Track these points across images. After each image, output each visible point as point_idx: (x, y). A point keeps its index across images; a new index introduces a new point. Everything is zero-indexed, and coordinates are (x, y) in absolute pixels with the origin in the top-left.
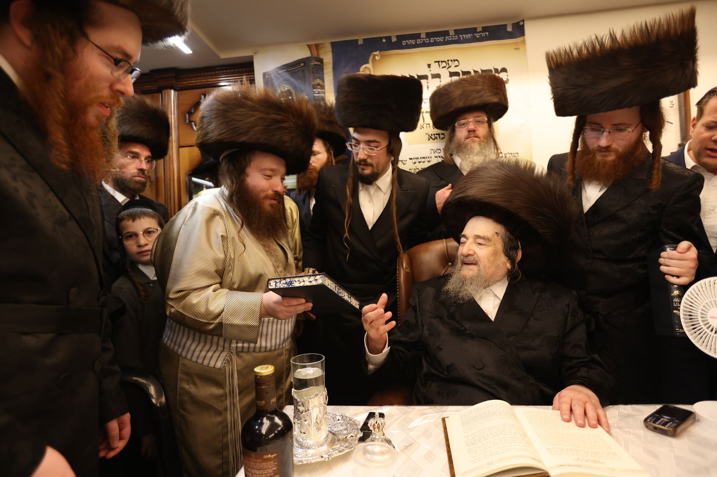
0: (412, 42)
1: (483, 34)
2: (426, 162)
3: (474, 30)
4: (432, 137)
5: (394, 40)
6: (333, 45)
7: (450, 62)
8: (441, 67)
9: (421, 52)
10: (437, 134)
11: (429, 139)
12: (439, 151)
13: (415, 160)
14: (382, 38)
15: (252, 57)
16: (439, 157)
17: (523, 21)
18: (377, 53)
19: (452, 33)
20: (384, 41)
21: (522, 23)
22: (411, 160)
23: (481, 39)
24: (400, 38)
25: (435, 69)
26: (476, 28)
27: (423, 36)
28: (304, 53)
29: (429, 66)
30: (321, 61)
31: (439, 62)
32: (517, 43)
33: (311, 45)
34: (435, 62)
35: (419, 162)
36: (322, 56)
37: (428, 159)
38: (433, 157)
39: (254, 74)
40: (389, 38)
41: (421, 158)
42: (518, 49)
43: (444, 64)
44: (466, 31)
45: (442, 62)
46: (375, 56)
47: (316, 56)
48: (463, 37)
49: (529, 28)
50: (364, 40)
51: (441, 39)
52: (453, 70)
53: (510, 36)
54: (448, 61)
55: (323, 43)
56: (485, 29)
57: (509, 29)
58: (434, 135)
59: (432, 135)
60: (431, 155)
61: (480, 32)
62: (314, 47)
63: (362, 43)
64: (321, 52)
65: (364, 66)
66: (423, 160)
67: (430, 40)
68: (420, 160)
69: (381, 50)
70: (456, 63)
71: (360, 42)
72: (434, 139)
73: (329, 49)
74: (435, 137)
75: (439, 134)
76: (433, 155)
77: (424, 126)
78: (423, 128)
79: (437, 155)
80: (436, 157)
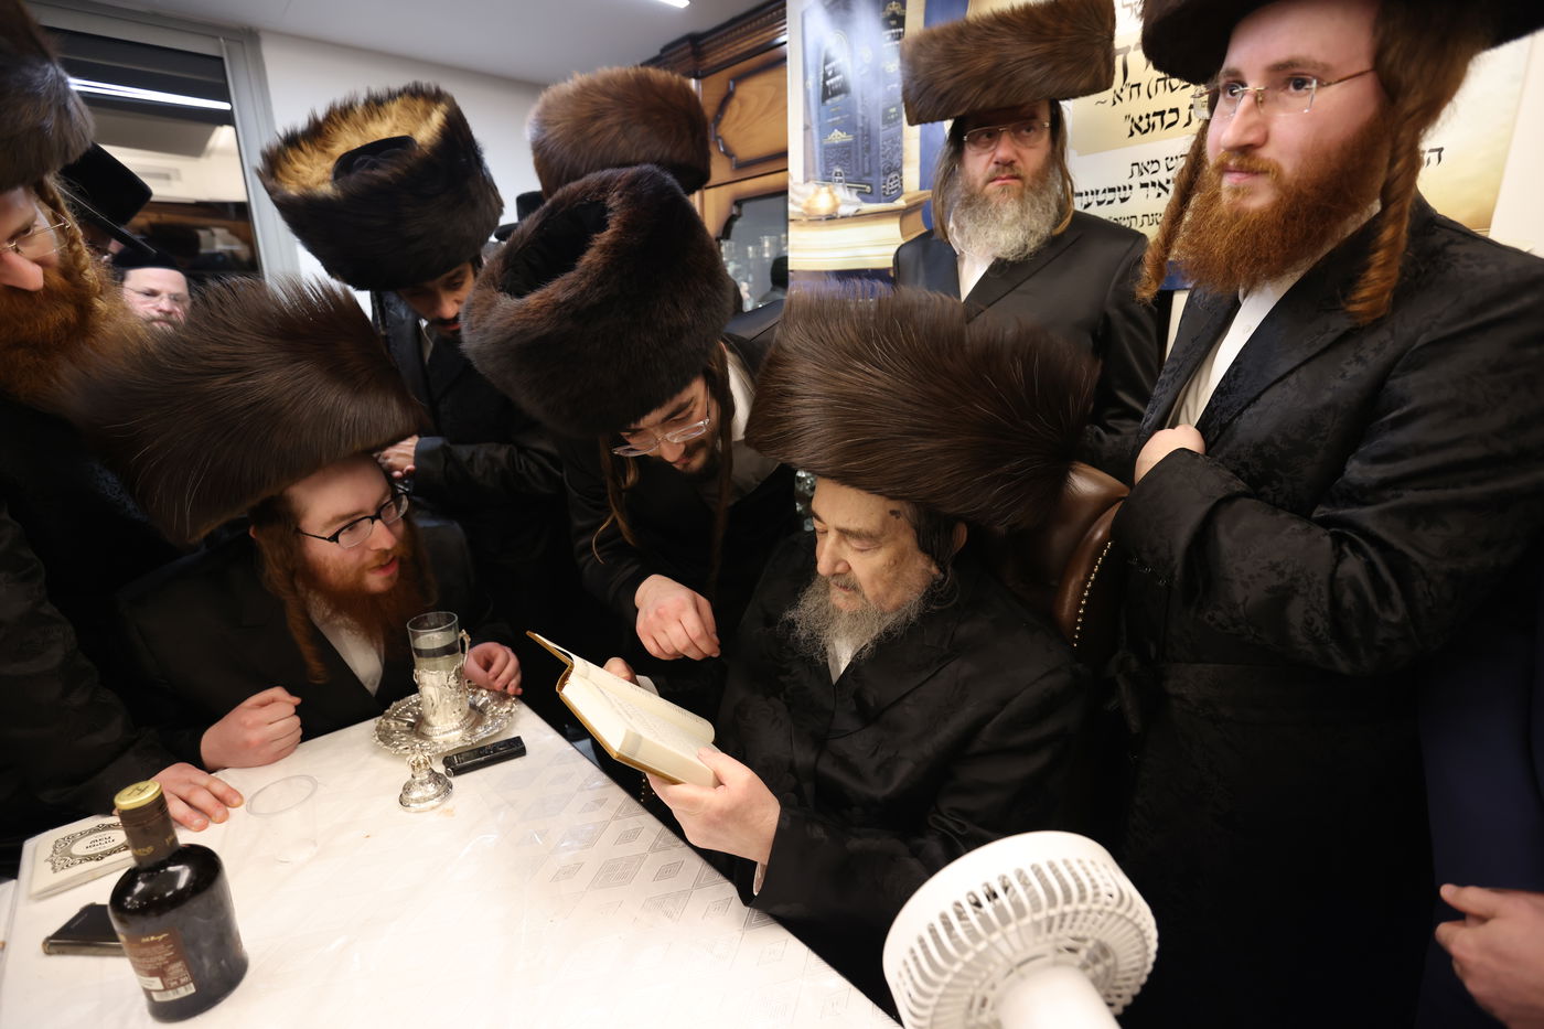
2: (1117, 201)
4: (1141, 125)
10: (1155, 114)
11: (1132, 134)
12: (1155, 166)
13: (1090, 198)
16: (1154, 184)
35: (1100, 203)
37: (1123, 194)
38: (1136, 186)
41: (1104, 191)
58: (1148, 116)
59: (1141, 118)
60: (1131, 182)
66: (1110, 196)
68: (1101, 197)
72: (1146, 131)
74: (1149, 124)
75: (1162, 113)
76: (1136, 181)
77: (1125, 95)
78: (1121, 100)
79: (1147, 178)
80: (1144, 185)
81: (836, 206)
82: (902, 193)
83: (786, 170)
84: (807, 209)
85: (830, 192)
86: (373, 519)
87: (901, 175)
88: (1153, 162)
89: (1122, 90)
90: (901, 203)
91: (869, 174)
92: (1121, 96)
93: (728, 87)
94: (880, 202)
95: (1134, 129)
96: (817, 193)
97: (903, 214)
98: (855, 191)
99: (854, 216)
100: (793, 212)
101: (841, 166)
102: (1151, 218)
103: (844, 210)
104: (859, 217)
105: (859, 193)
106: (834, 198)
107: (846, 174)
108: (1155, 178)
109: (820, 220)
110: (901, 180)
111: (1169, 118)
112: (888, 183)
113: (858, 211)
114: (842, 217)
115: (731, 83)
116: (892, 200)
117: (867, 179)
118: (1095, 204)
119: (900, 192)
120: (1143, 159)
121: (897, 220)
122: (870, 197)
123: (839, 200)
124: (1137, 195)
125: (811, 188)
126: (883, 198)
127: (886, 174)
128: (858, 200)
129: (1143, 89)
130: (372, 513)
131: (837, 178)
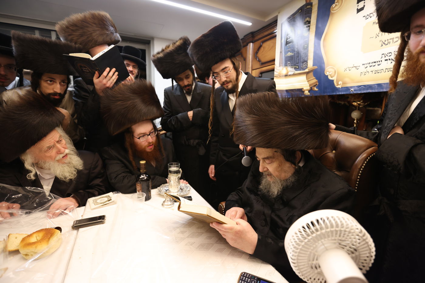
2: (377, 65)
4: (385, 43)
10: (390, 39)
11: (382, 46)
13: (367, 65)
15: (277, 16)
22: (364, 65)
28: (302, 3)
30: (312, 4)
36: (312, 1)
37: (378, 63)
38: (383, 61)
41: (372, 63)
47: (309, 2)
58: (388, 40)
59: (385, 41)
60: (381, 59)
66: (374, 64)
68: (371, 65)
72: (387, 44)
74: (388, 42)
76: (383, 59)
78: (378, 36)
79: (387, 58)
80: (386, 60)
81: (288, 72)
82: (307, 68)
83: (274, 64)
84: (279, 73)
85: (286, 69)
86: (148, 135)
87: (307, 63)
88: (389, 53)
89: (379, 33)
90: (307, 70)
91: (298, 63)
92: (379, 35)
93: (261, 44)
94: (300, 70)
95: (383, 44)
96: (283, 69)
97: (307, 73)
98: (293, 68)
99: (293, 75)
100: (276, 74)
101: (290, 62)
102: (388, 69)
103: (290, 73)
104: (294, 75)
105: (295, 69)
106: (287, 70)
107: (291, 64)
108: (390, 58)
109: (283, 76)
110: (307, 64)
112: (303, 65)
113: (294, 73)
114: (289, 75)
115: (261, 43)
116: (304, 70)
117: (297, 64)
118: (369, 67)
119: (307, 67)
120: (386, 52)
121: (305, 75)
122: (298, 69)
123: (289, 71)
124: (384, 63)
125: (281, 68)
126: (301, 69)
127: (303, 63)
128: (294, 70)
130: (148, 134)
131: (289, 65)
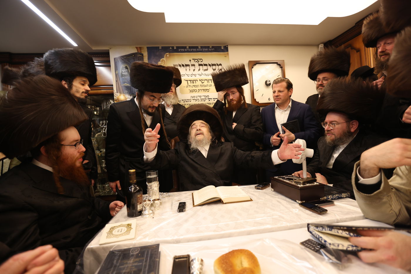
0: (183, 50)
1: (212, 49)
3: (208, 47)
4: (191, 91)
5: (175, 48)
6: (148, 48)
7: (199, 60)
8: (195, 62)
9: (187, 54)
12: (194, 97)
14: (170, 47)
15: (109, 50)
17: (228, 46)
18: (168, 53)
19: (200, 48)
20: (171, 48)
21: (227, 46)
22: (183, 101)
23: (211, 51)
24: (178, 48)
25: (193, 62)
26: (209, 46)
27: (188, 48)
28: (134, 51)
29: (190, 61)
30: (142, 55)
31: (194, 59)
32: (225, 54)
33: (138, 47)
34: (193, 59)
35: (186, 102)
36: (143, 53)
37: (190, 101)
38: (192, 100)
39: (110, 58)
40: (173, 47)
42: (226, 56)
43: (196, 60)
44: (205, 47)
45: (196, 59)
46: (167, 55)
47: (140, 52)
48: (204, 50)
49: (230, 48)
50: (162, 47)
51: (195, 50)
52: (200, 63)
53: (223, 51)
54: (198, 59)
55: (143, 47)
56: (213, 47)
57: (222, 48)
61: (211, 48)
62: (139, 48)
63: (161, 48)
64: (142, 51)
65: (162, 59)
66: (188, 101)
67: (190, 49)
68: (186, 101)
69: (169, 52)
70: (201, 60)
71: (160, 48)
73: (146, 50)
75: (194, 90)
76: (192, 99)
77: (188, 86)
79: (193, 98)
84: (118, 98)
96: (120, 95)
100: (115, 98)
101: (127, 91)
106: (125, 97)
107: (129, 92)
108: (195, 99)
111: (196, 91)
120: (193, 96)
123: (127, 97)
124: (192, 101)
125: (118, 94)
129: (191, 86)
131: (126, 93)
